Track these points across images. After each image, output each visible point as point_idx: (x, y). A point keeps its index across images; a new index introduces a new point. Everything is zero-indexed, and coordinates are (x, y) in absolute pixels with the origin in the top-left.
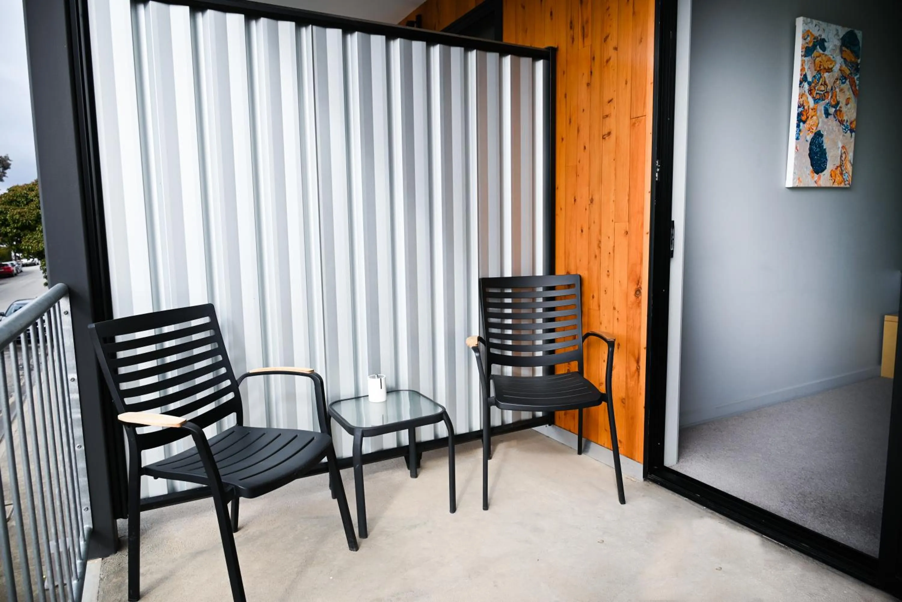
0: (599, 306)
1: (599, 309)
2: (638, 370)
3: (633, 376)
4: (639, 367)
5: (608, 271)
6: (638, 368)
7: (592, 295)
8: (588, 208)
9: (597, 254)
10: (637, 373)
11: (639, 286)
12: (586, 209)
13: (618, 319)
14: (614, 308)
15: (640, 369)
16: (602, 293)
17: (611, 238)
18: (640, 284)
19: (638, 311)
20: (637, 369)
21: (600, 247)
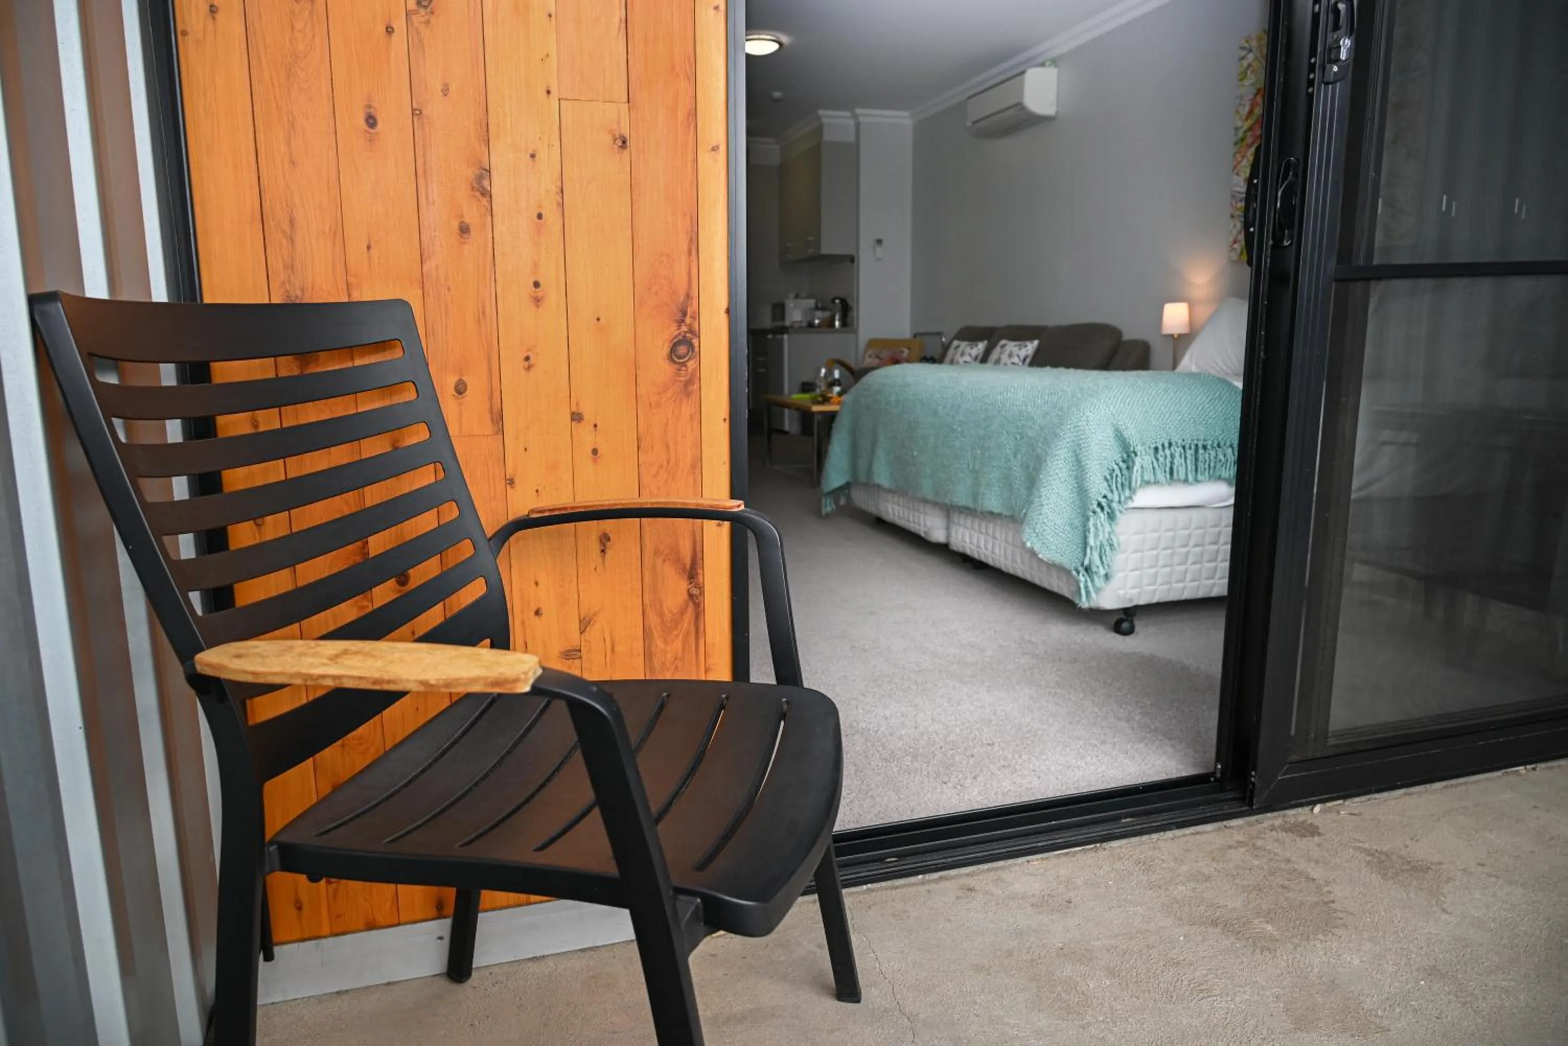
0: (498, 419)
1: (501, 430)
2: (695, 600)
3: (676, 622)
4: (701, 588)
5: (536, 285)
6: (695, 591)
7: (452, 381)
8: (399, 24)
9: (472, 215)
10: (691, 610)
11: (684, 328)
12: (389, 30)
13: (595, 452)
14: (576, 417)
15: (702, 593)
16: (511, 368)
17: (542, 155)
18: (688, 320)
19: (687, 409)
20: (691, 596)
21: (486, 194)
